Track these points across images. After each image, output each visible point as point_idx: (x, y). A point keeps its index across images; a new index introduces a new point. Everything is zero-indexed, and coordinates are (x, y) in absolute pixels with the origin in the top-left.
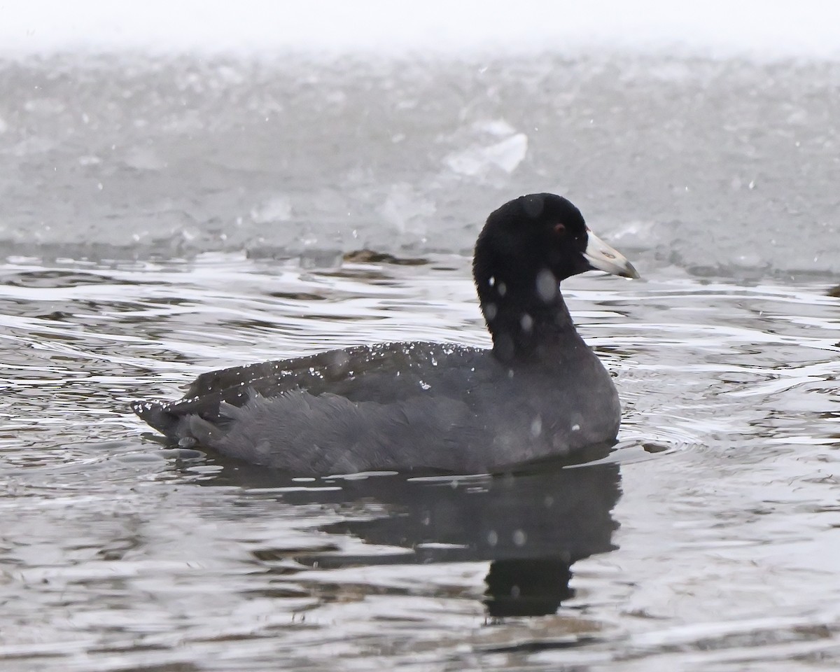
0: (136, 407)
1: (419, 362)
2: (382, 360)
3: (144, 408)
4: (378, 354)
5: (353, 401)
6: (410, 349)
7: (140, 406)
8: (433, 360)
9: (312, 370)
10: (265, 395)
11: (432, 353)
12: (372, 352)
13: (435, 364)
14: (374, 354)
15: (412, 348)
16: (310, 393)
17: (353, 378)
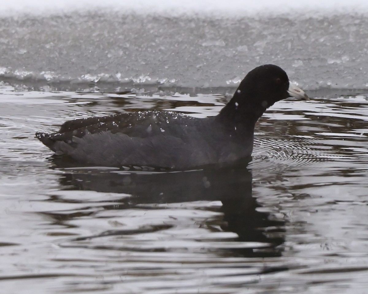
0: (38, 135)
1: (161, 121)
2: (144, 120)
3: (42, 136)
4: (142, 117)
5: (130, 136)
6: (156, 116)
7: (40, 135)
8: (167, 121)
9: (114, 122)
10: (92, 133)
11: (167, 118)
12: (140, 116)
13: (168, 122)
14: (140, 117)
15: (157, 115)
16: (112, 133)
17: (131, 127)
